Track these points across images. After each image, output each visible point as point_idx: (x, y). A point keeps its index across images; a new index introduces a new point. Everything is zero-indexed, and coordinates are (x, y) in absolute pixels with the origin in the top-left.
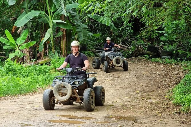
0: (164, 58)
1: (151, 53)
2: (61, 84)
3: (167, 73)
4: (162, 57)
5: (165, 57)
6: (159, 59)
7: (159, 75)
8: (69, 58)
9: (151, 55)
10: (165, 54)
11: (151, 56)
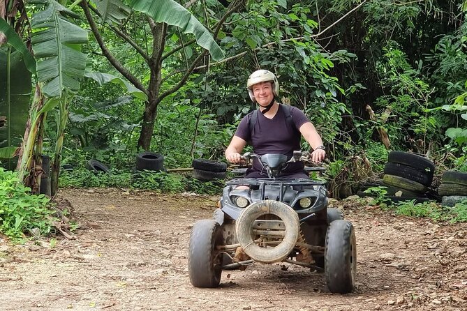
0: (452, 204)
1: (402, 181)
2: (264, 208)
3: (445, 261)
4: (446, 199)
5: (456, 198)
6: (430, 207)
7: (403, 268)
8: (249, 123)
9: (399, 188)
10: (455, 187)
11: (399, 194)
